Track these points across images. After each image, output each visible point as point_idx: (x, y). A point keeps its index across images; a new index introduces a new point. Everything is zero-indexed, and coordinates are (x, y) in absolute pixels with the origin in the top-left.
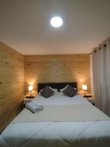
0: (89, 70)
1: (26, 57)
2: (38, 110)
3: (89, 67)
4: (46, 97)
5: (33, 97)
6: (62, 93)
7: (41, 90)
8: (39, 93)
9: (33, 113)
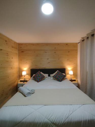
0: (77, 58)
1: (20, 44)
2: (29, 94)
3: (77, 55)
4: (38, 82)
5: (27, 81)
6: (52, 78)
7: (34, 75)
8: (32, 78)
9: (25, 96)
